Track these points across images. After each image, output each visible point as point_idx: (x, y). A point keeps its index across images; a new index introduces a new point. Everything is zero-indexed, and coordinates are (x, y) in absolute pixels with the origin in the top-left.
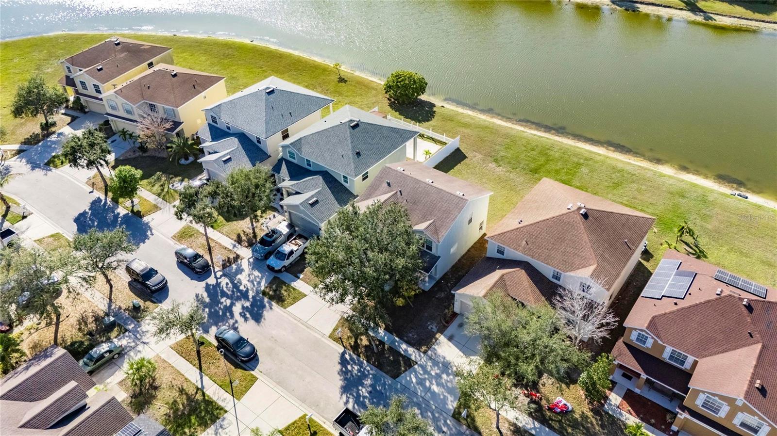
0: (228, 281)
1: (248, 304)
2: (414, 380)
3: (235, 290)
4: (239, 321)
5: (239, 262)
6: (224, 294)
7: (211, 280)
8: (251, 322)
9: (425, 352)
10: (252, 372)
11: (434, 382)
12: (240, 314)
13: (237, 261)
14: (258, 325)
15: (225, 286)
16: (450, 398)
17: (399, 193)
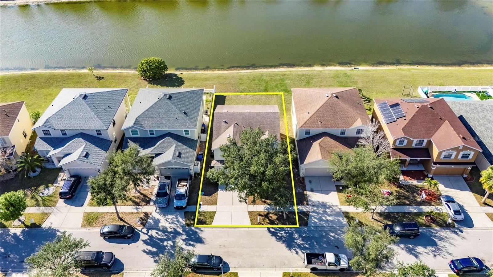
0: (156, 231)
1: (184, 237)
2: (316, 221)
3: (166, 234)
4: (190, 249)
5: (151, 216)
6: (162, 240)
7: (144, 237)
8: (198, 245)
9: (308, 204)
10: (230, 271)
11: (326, 216)
12: (186, 245)
13: (149, 217)
14: (204, 244)
15: (157, 235)
16: (341, 219)
17: (236, 125)
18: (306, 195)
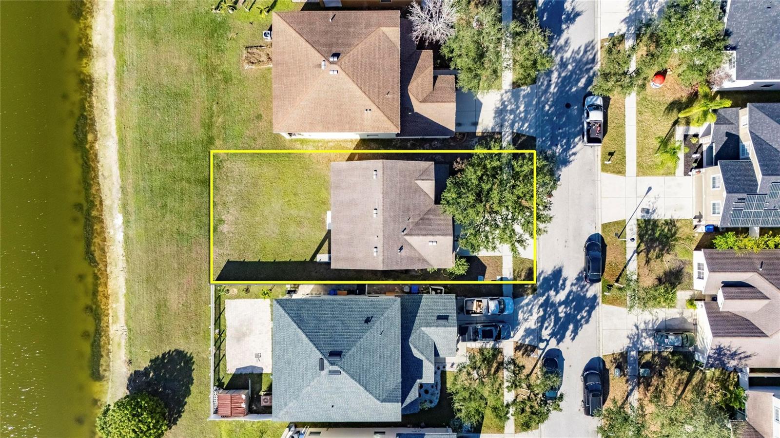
0: (543, 330)
1: (552, 293)
2: (526, 125)
3: (547, 316)
4: (570, 284)
5: (520, 342)
6: (557, 319)
7: (553, 344)
8: (564, 274)
9: (500, 133)
10: (600, 233)
11: (518, 111)
12: (564, 289)
13: (521, 344)
14: (563, 267)
15: (549, 328)
16: (523, 93)
17: (405, 232)
18: (483, 133)
